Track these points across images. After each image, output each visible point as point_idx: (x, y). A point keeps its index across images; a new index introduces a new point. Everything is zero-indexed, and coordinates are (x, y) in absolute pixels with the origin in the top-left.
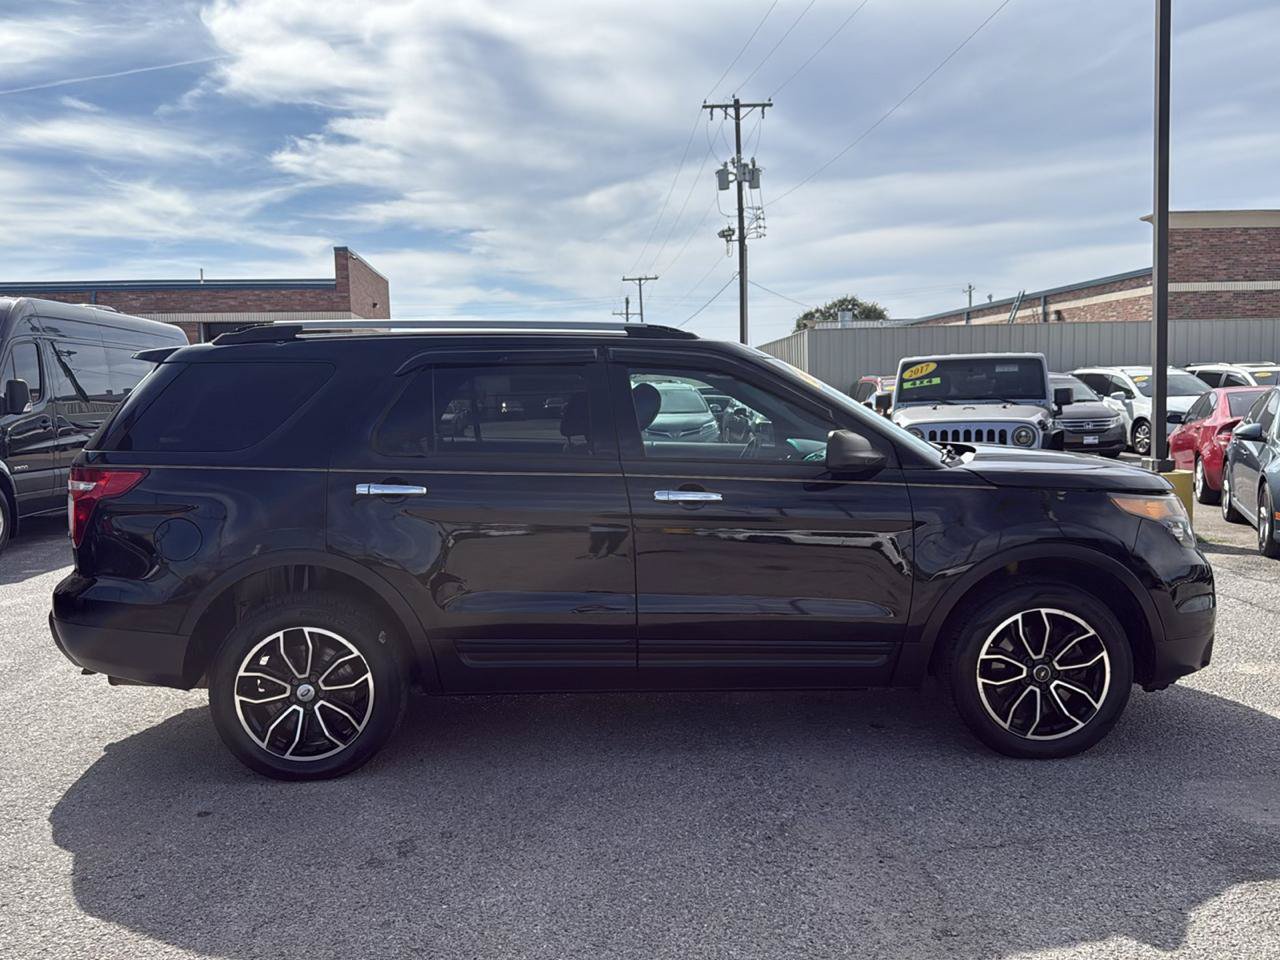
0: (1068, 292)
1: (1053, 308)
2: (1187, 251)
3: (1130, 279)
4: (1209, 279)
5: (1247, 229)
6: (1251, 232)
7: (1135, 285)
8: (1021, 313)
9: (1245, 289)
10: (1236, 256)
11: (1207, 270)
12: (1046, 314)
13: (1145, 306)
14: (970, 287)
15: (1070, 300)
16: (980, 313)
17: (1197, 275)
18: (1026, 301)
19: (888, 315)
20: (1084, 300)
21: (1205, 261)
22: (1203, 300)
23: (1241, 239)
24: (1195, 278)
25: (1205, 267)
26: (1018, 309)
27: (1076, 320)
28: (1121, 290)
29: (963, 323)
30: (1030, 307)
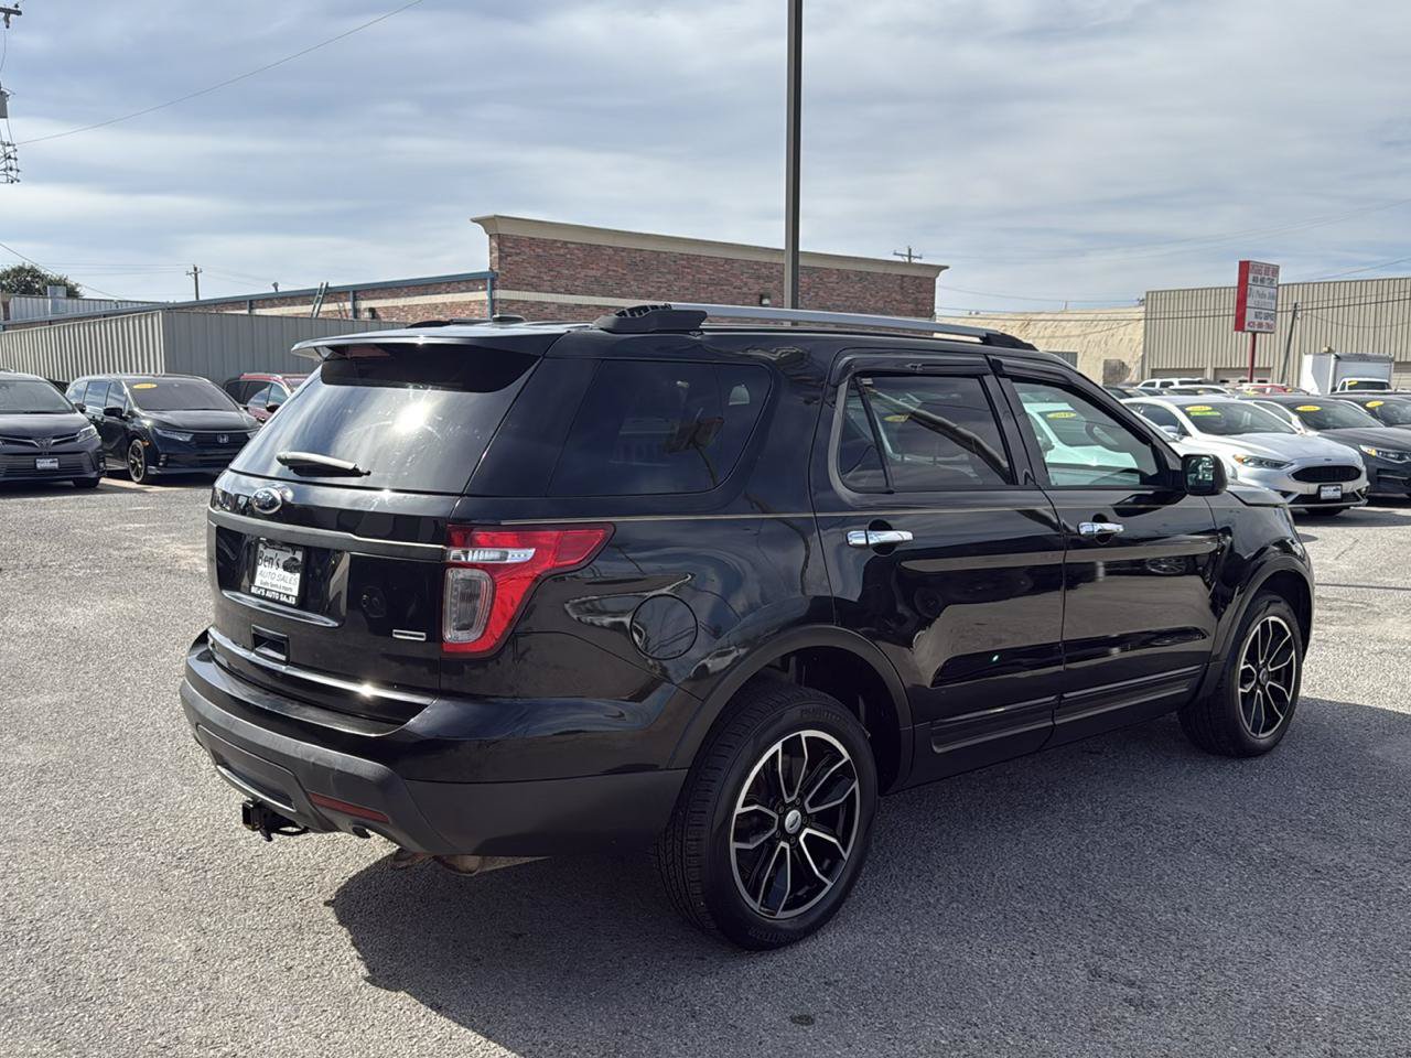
0: (382, 289)
1: (364, 304)
2: (517, 259)
3: (459, 282)
4: (537, 289)
5: (566, 243)
6: (569, 245)
7: (464, 288)
8: (325, 307)
9: (566, 301)
10: (558, 269)
11: (535, 280)
12: (356, 311)
13: (476, 312)
14: (196, 269)
15: (386, 298)
16: (267, 303)
17: (527, 285)
18: (331, 294)
19: (81, 292)
20: (403, 299)
21: (533, 272)
22: (532, 310)
23: (562, 252)
24: (525, 287)
25: (533, 277)
26: (322, 303)
27: (394, 319)
28: (448, 292)
29: (246, 312)
30: (335, 302)
